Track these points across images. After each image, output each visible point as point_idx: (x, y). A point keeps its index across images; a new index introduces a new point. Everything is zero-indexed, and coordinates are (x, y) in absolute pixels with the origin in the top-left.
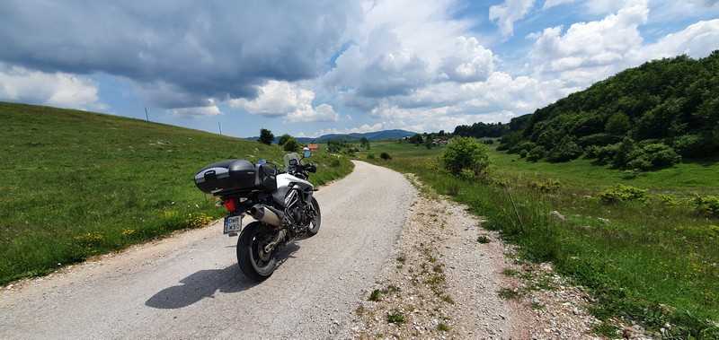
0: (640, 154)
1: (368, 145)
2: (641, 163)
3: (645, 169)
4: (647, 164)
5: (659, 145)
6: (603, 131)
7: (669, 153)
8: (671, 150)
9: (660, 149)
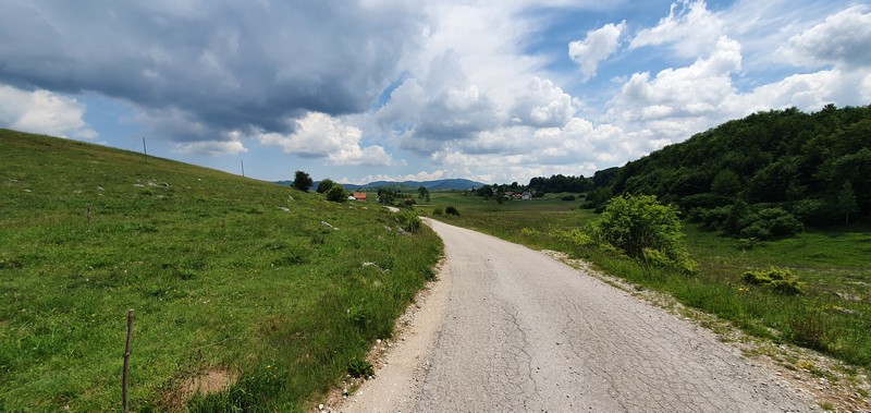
0: (755, 220)
1: (428, 196)
2: (757, 231)
3: (763, 238)
4: (765, 232)
5: (776, 210)
6: (709, 191)
7: (789, 220)
8: (790, 216)
9: (778, 215)
